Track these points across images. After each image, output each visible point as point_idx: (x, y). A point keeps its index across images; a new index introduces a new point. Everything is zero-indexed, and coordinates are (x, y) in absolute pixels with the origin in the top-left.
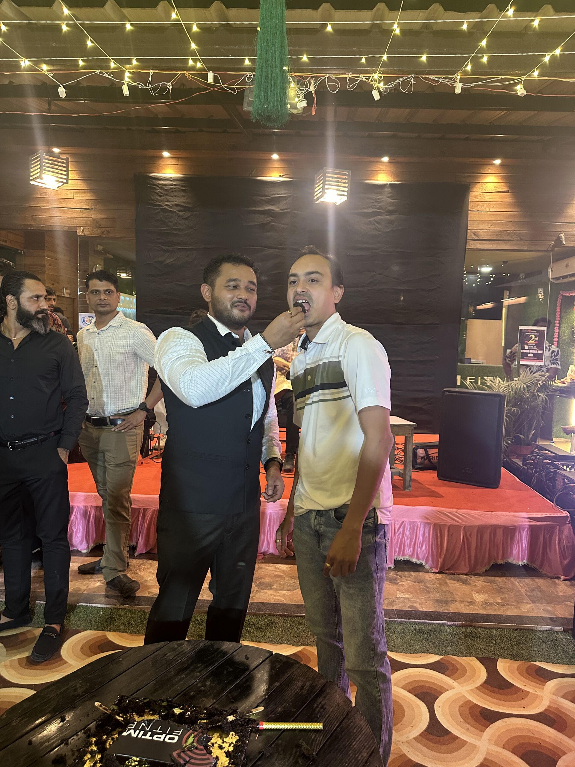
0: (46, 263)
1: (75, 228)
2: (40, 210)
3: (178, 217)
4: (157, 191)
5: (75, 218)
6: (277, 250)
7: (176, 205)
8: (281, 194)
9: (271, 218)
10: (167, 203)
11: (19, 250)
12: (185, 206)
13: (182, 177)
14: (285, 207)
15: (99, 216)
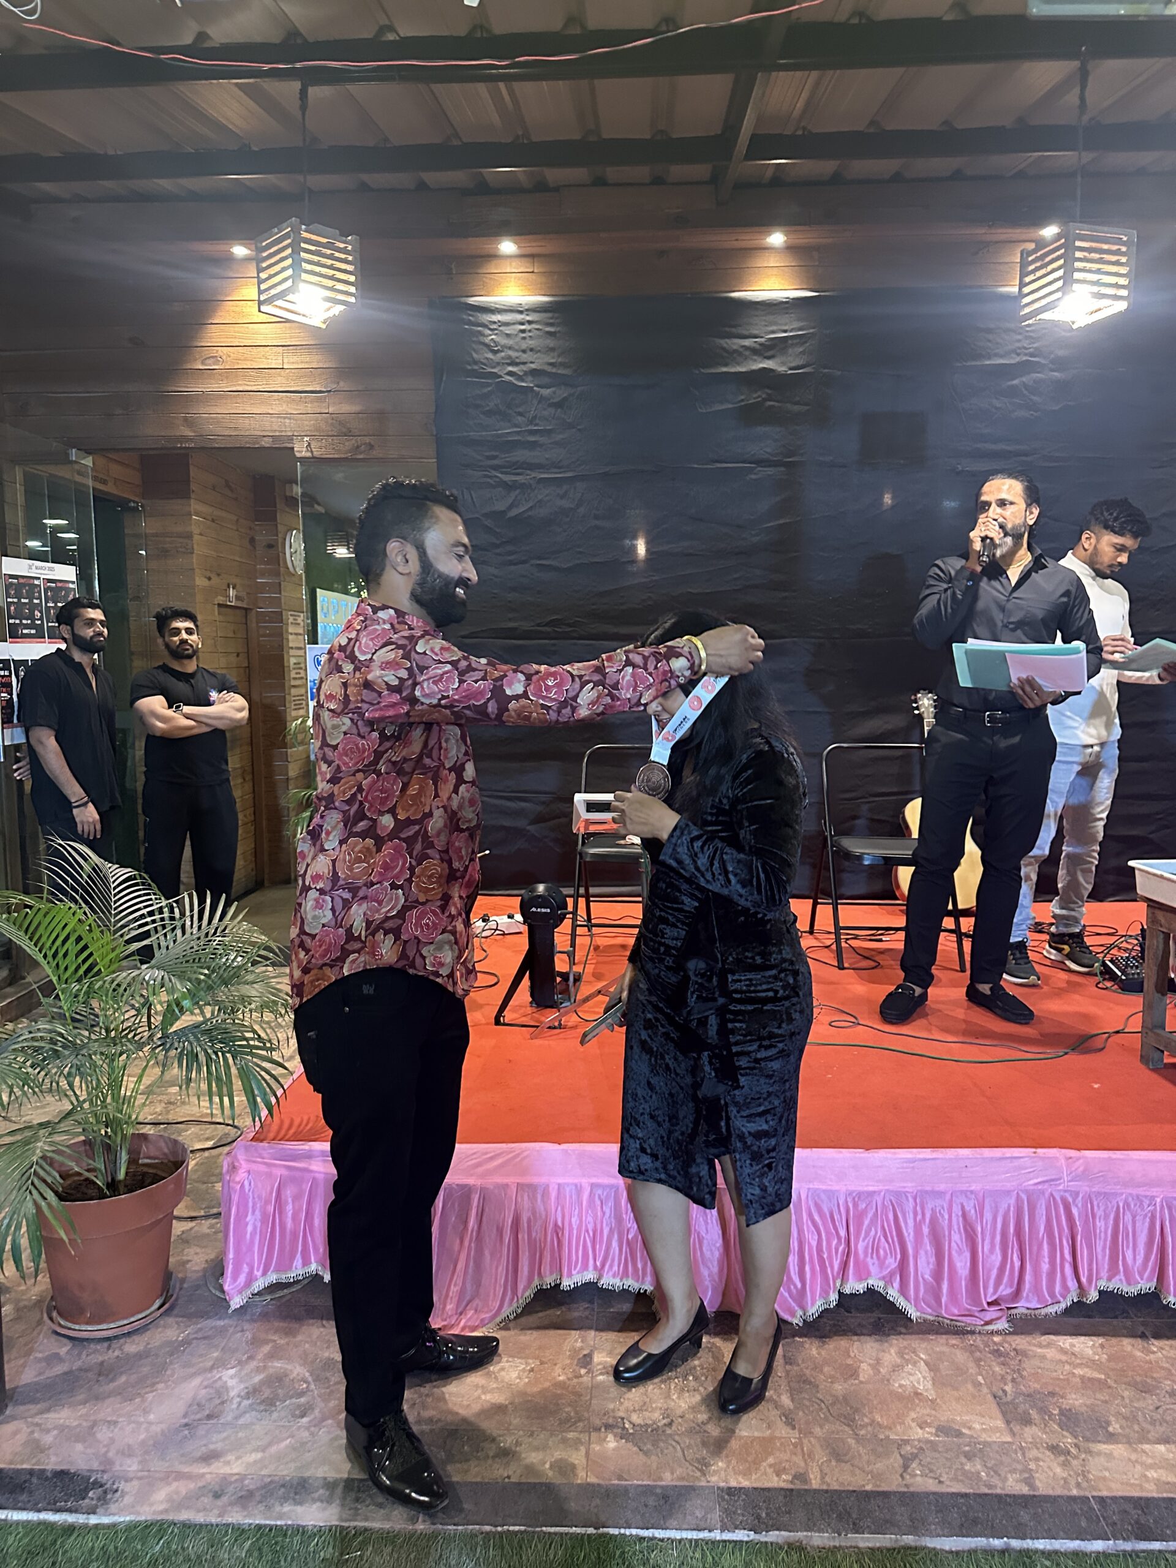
0: (195, 530)
1: (290, 439)
2: (205, 398)
3: (539, 402)
4: (487, 340)
5: (288, 416)
6: (782, 469)
7: (534, 373)
8: (791, 331)
9: (769, 391)
10: (510, 368)
11: (130, 501)
12: (555, 374)
13: (547, 303)
14: (801, 362)
15: (346, 408)
